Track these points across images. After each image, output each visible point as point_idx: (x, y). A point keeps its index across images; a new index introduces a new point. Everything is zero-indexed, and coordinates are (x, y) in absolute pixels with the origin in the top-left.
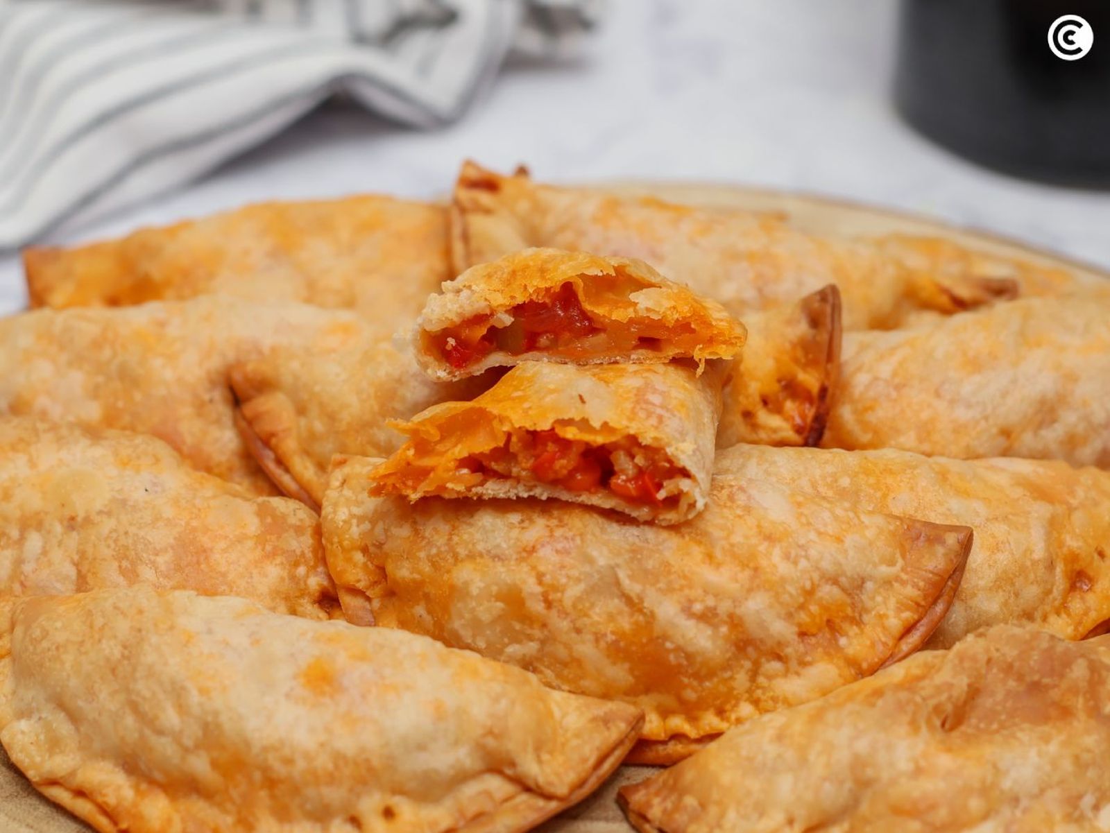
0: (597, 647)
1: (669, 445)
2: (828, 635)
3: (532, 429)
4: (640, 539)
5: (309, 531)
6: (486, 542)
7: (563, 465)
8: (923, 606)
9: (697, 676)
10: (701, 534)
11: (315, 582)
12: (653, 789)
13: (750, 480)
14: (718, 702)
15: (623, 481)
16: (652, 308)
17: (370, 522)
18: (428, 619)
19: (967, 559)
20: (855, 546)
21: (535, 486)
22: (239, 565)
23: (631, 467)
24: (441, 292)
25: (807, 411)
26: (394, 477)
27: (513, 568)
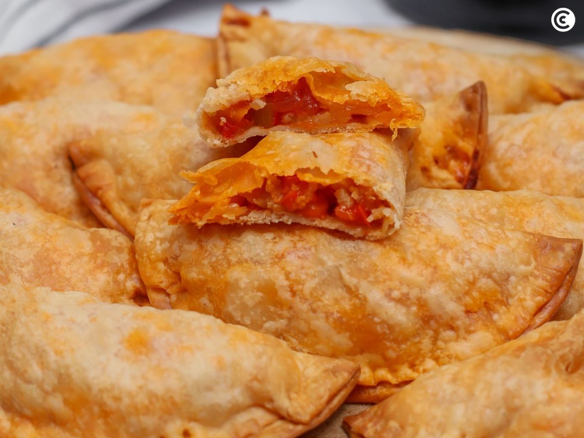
0: (327, 322)
1: (375, 185)
2: (485, 313)
3: (281, 175)
4: (355, 249)
5: (126, 251)
6: (250, 252)
7: (302, 199)
8: (550, 293)
9: (395, 341)
10: (397, 245)
11: (131, 284)
12: (367, 417)
13: (430, 210)
14: (410, 359)
15: (343, 210)
16: (361, 94)
17: (169, 242)
18: (210, 306)
19: (579, 261)
20: (503, 252)
21: (283, 215)
22: (79, 274)
23: (349, 200)
24: (216, 87)
25: (465, 168)
26: (186, 211)
27: (268, 269)
